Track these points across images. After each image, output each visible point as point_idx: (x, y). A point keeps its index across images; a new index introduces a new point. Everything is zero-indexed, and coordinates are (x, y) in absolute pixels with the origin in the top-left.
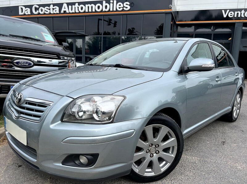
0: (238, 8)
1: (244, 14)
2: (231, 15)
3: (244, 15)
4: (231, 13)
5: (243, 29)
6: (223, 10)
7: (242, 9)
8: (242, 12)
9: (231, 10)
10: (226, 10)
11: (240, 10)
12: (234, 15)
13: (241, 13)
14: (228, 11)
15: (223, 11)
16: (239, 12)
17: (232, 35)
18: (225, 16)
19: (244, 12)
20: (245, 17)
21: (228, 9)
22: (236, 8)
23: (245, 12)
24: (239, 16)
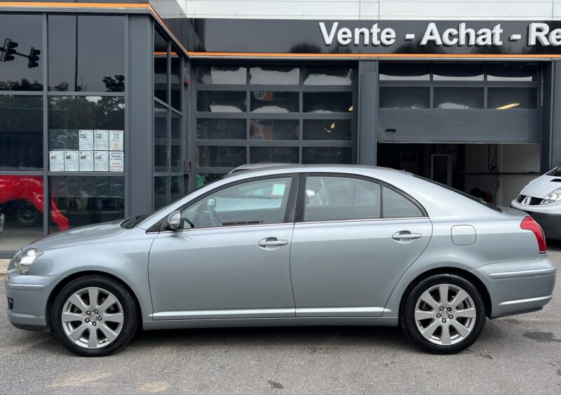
0: (362, 19)
1: (379, 34)
2: (345, 39)
3: (379, 38)
4: (344, 33)
5: (381, 79)
6: (322, 21)
7: (373, 22)
8: (372, 30)
9: (342, 24)
10: (329, 24)
11: (369, 24)
12: (353, 38)
13: (371, 34)
14: (335, 25)
15: (322, 25)
16: (365, 31)
17: (354, 96)
18: (329, 40)
19: (379, 30)
20: (381, 43)
21: (336, 21)
22: (357, 18)
23: (381, 31)
24: (367, 41)
